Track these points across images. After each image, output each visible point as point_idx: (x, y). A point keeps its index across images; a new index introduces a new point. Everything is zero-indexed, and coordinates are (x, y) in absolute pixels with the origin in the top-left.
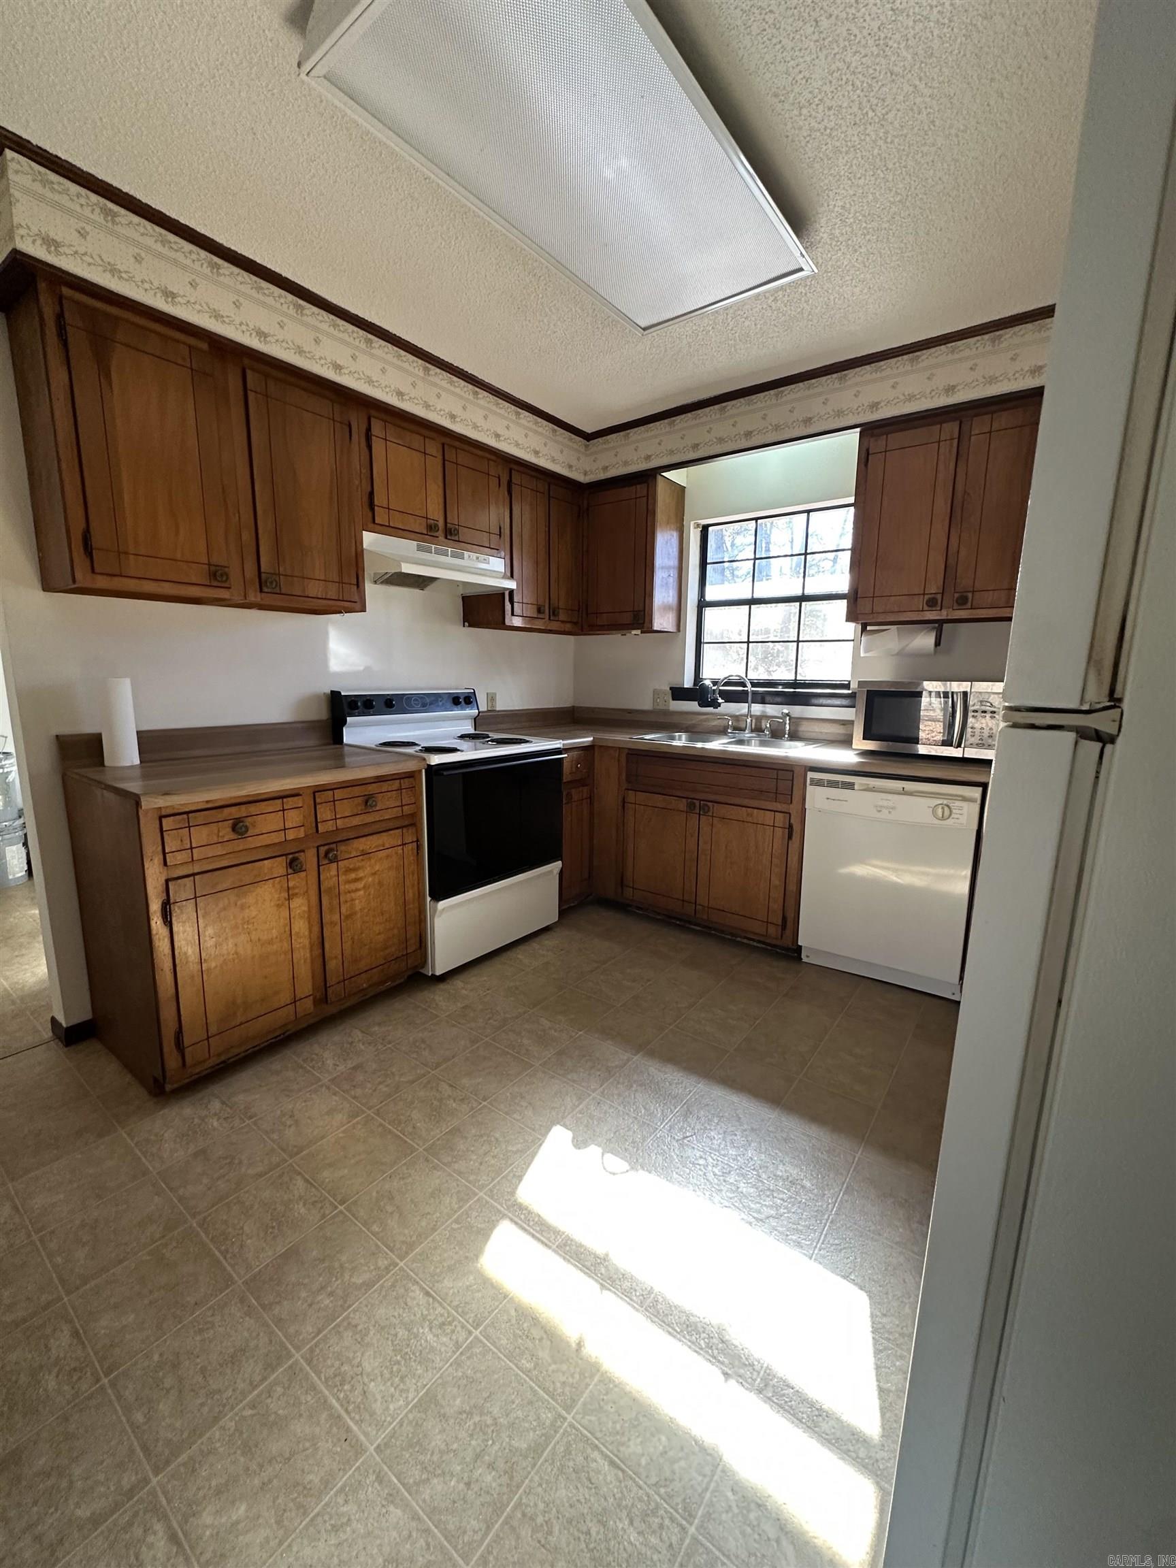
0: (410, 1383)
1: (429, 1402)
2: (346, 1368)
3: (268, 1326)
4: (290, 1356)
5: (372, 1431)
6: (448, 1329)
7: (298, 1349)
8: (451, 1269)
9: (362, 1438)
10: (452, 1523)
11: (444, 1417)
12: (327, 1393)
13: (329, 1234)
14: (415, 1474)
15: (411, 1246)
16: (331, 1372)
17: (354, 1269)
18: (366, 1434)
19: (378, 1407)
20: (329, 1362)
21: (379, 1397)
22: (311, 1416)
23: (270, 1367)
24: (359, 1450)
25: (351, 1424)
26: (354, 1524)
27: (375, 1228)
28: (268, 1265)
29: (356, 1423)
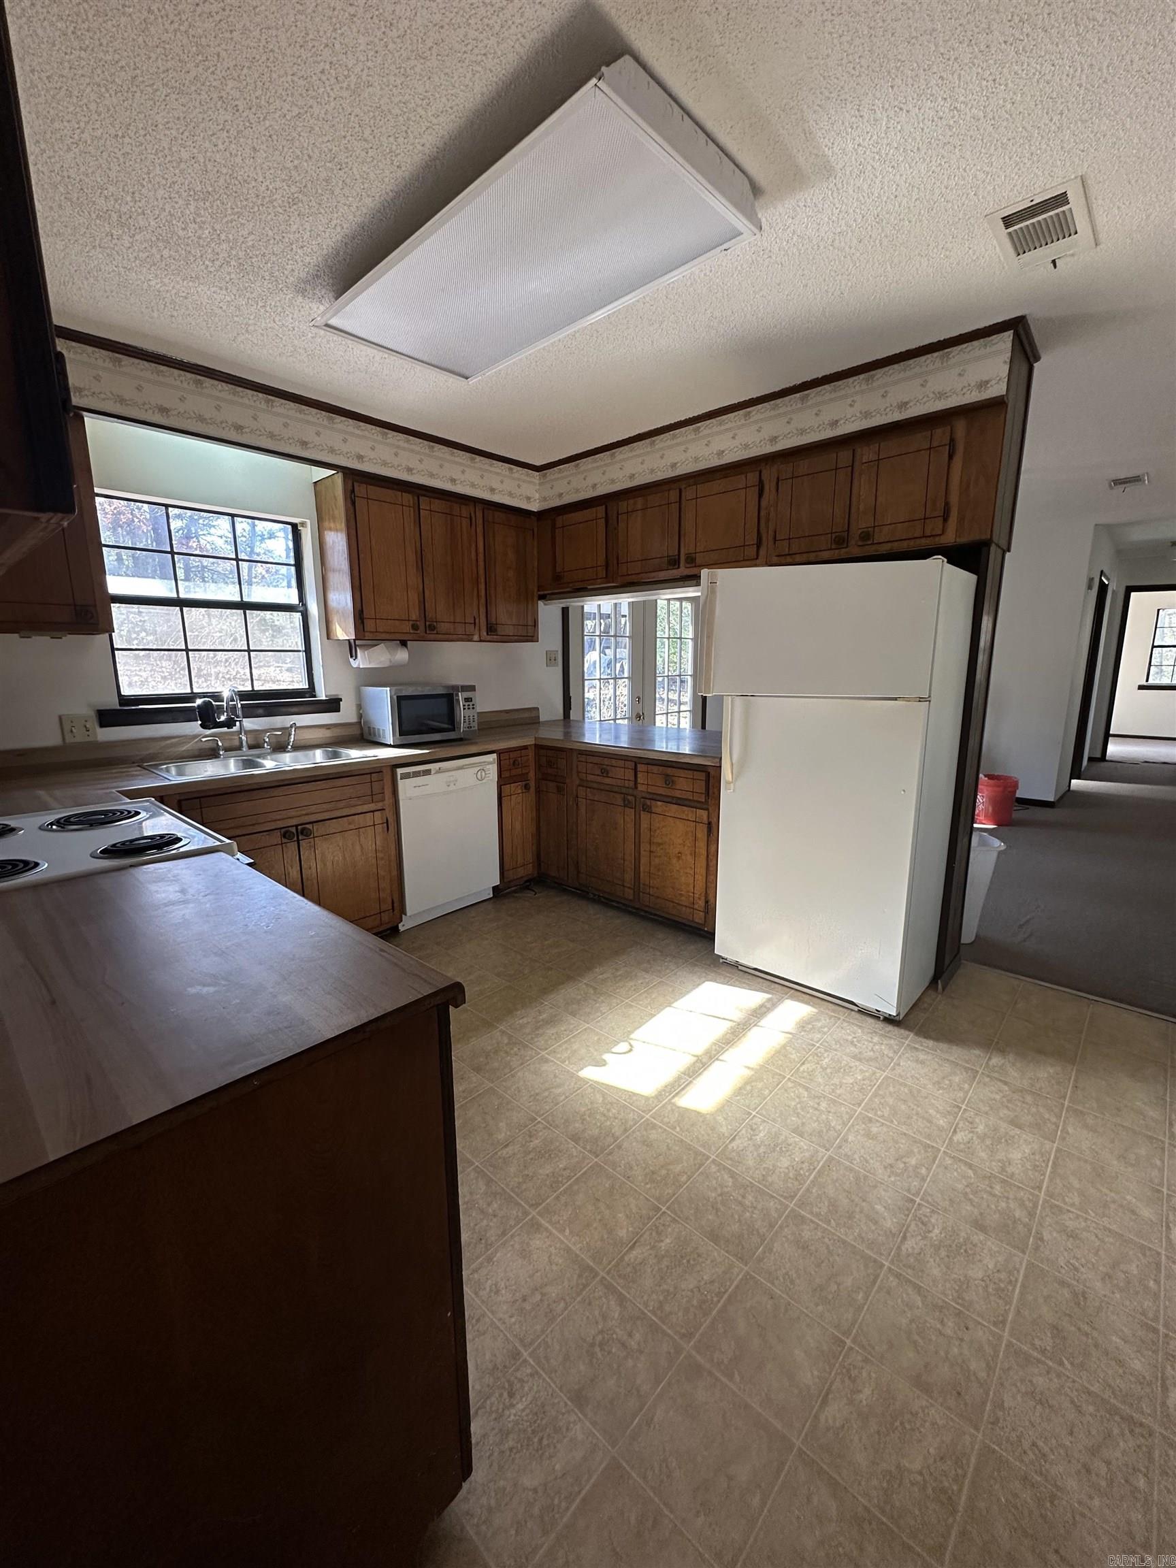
0: (791, 1141)
1: (798, 1131)
2: (791, 1175)
3: (776, 1232)
4: (793, 1210)
5: (820, 1154)
6: (755, 1127)
7: (787, 1206)
8: (713, 1129)
9: (825, 1159)
10: (846, 1117)
11: (803, 1124)
12: (808, 1182)
13: (692, 1212)
14: (832, 1132)
15: (697, 1153)
16: (796, 1183)
17: (721, 1186)
18: (822, 1158)
19: (807, 1154)
20: (790, 1185)
21: (802, 1155)
22: (824, 1187)
23: (803, 1220)
24: (831, 1159)
25: (820, 1165)
26: (862, 1154)
27: (684, 1178)
28: (727, 1252)
29: (819, 1163)
